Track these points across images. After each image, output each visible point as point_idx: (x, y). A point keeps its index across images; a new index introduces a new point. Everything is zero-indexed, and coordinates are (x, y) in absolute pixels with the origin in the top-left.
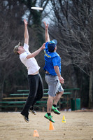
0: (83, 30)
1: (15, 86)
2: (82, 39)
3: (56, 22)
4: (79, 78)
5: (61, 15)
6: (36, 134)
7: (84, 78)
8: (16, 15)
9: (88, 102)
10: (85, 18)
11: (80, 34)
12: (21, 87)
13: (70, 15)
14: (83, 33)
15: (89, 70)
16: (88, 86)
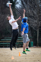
0: (34, 10)
1: (3, 36)
2: (34, 14)
3: (22, 6)
4: (33, 32)
5: (24, 3)
6: (13, 58)
7: (35, 32)
8: (4, 3)
9: (36, 43)
10: (35, 5)
11: (33, 12)
12: (6, 36)
13: (28, 3)
14: (34, 11)
15: (37, 29)
16: (37, 36)
